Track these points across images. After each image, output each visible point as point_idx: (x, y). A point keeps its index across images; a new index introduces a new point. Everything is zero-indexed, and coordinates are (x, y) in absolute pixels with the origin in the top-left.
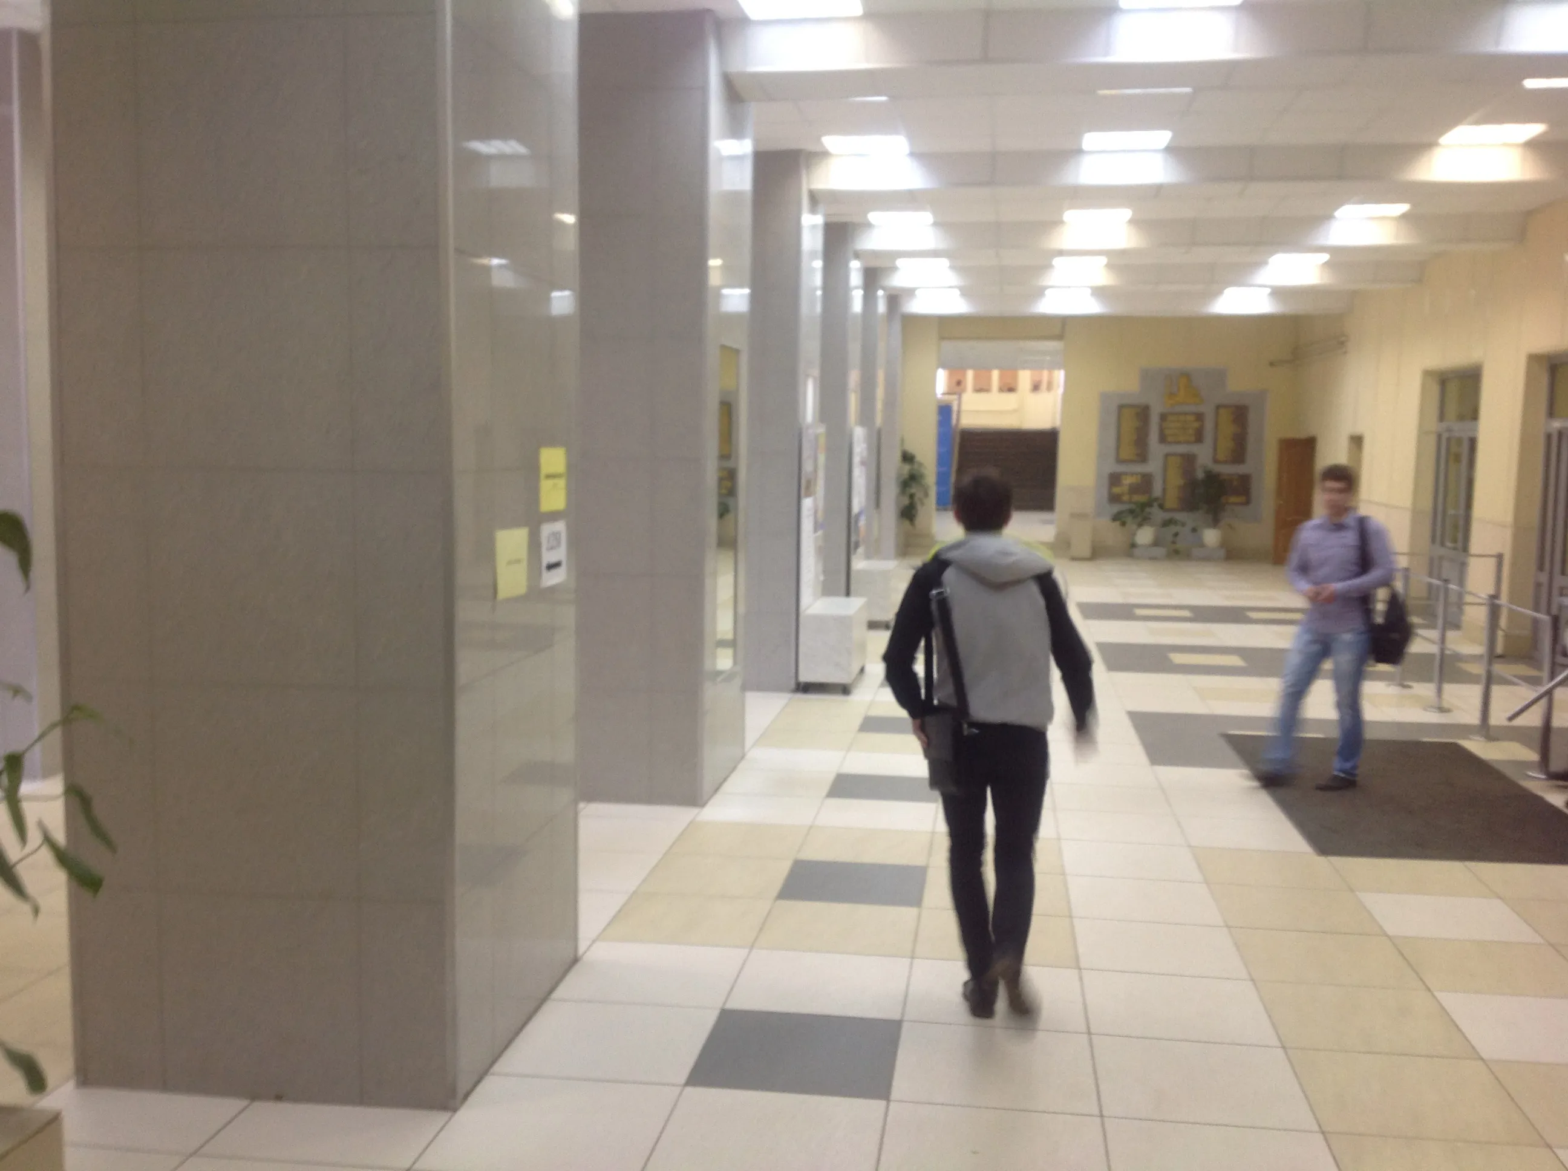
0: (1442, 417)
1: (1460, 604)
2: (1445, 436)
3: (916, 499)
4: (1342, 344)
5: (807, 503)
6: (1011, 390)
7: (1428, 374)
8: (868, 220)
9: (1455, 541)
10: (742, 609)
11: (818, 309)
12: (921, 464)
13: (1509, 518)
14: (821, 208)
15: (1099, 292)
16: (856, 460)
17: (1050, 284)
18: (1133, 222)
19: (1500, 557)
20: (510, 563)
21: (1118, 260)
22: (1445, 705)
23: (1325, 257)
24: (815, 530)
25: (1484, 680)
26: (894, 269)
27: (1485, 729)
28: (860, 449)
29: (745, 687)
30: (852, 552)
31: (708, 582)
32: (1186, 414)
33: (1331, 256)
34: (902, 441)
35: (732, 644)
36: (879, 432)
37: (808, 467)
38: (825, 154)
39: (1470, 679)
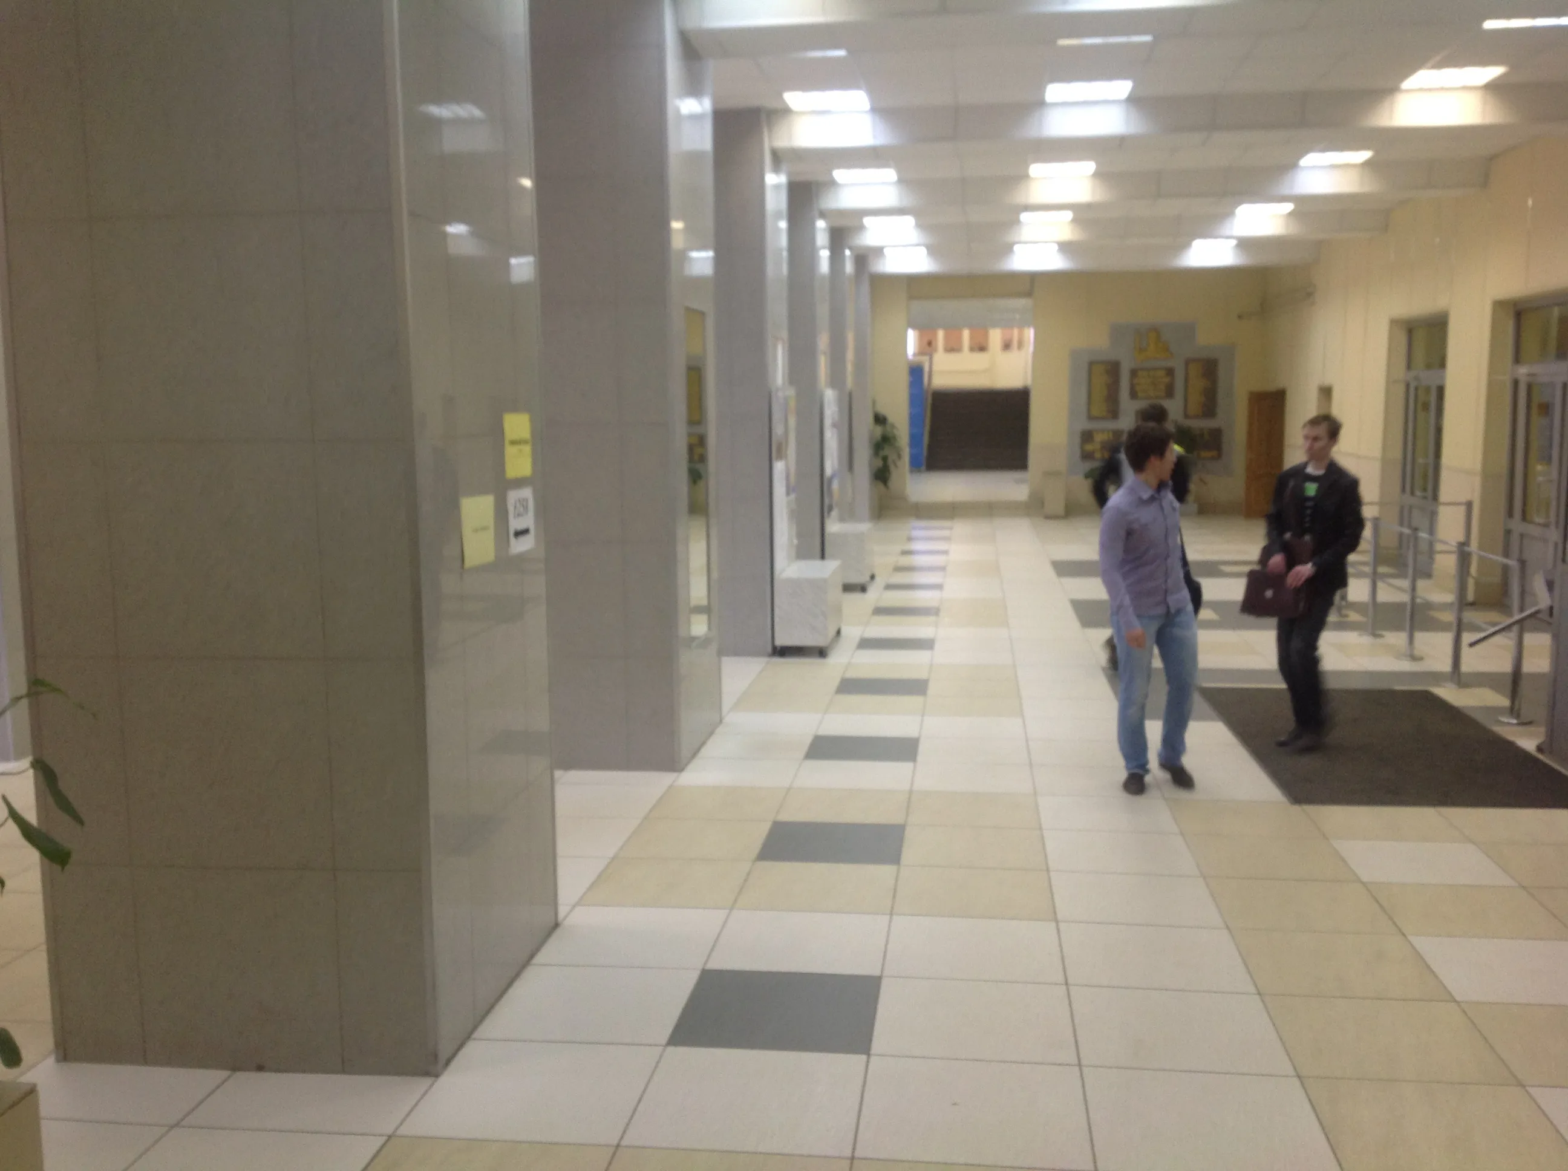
0: (1409, 367)
1: (1431, 552)
2: (1412, 386)
3: (890, 461)
4: (1310, 295)
5: (779, 466)
6: (982, 348)
7: (1394, 323)
8: (832, 177)
9: (1425, 490)
10: (715, 575)
11: (785, 269)
12: (893, 426)
13: (1478, 467)
14: (784, 167)
15: (1065, 247)
16: (828, 422)
17: (1017, 239)
18: (1097, 175)
19: (1469, 505)
20: (476, 531)
21: (1083, 214)
22: (1417, 653)
23: (1289, 207)
24: (788, 494)
25: (1455, 628)
26: (861, 228)
27: (1457, 676)
28: (831, 411)
29: (721, 652)
30: (826, 514)
31: (680, 548)
32: (1155, 369)
33: (1295, 206)
34: (874, 403)
35: (706, 610)
36: (850, 395)
37: (778, 430)
38: (786, 111)
39: (1441, 627)
